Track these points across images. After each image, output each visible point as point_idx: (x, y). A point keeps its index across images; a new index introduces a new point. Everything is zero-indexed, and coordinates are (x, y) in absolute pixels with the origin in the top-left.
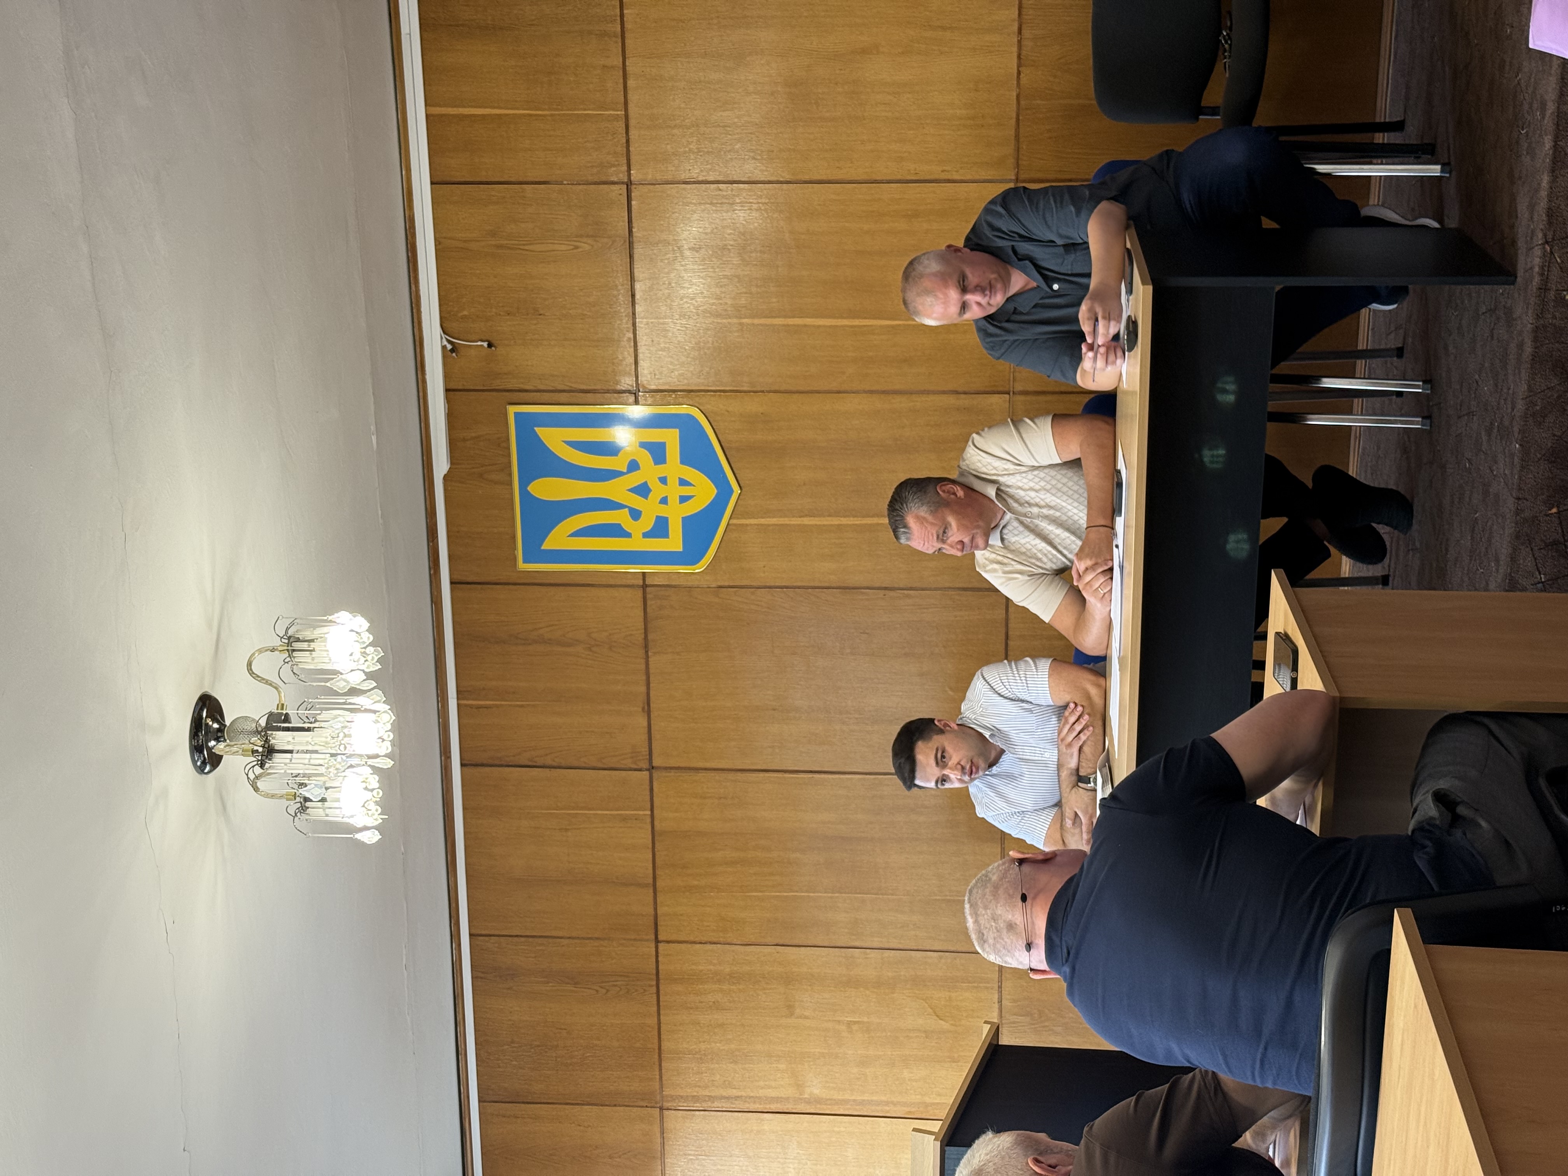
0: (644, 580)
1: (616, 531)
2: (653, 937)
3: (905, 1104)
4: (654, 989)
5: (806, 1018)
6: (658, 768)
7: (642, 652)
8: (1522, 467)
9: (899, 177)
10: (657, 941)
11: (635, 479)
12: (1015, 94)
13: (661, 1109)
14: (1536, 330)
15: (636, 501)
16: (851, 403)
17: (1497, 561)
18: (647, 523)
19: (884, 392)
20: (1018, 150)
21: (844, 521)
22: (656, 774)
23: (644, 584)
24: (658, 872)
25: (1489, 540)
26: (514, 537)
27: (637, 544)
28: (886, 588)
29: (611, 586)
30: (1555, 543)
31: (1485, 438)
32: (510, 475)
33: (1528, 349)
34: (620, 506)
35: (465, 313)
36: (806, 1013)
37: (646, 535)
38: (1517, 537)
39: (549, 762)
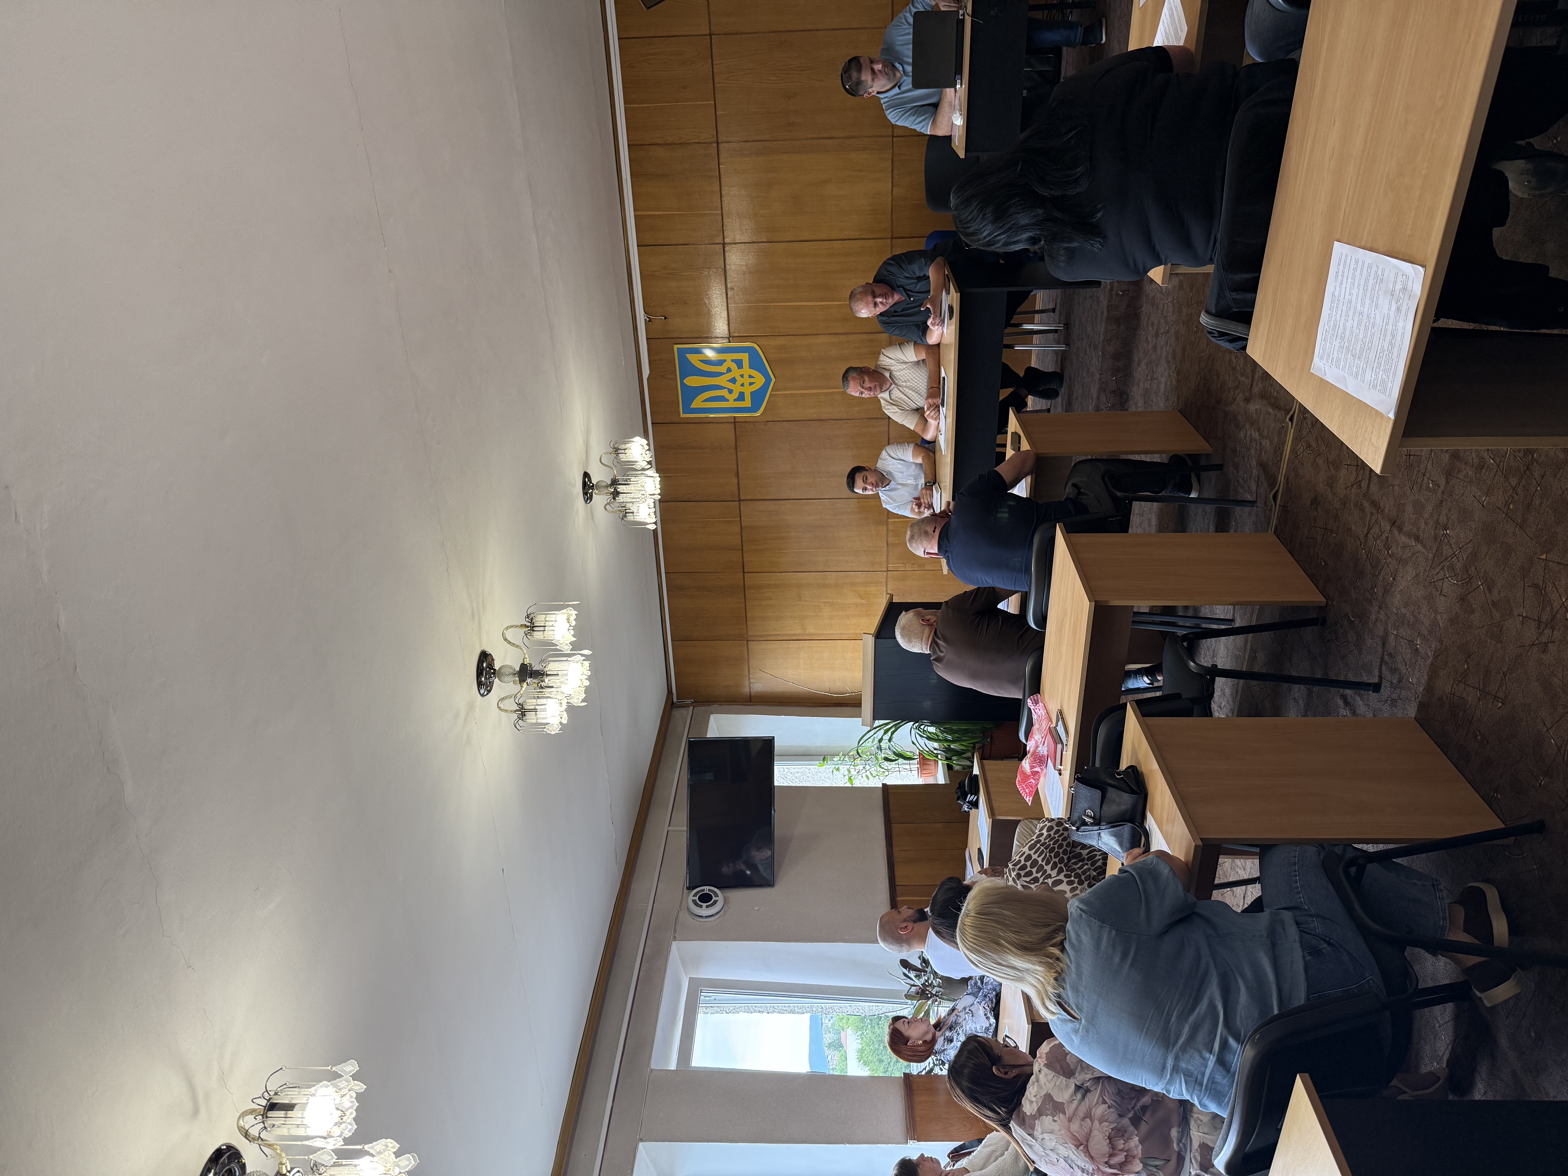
0: (735, 420)
1: (722, 399)
2: (742, 571)
3: (848, 634)
4: (743, 592)
5: (807, 601)
6: (742, 500)
7: (734, 451)
8: (1102, 361)
9: (841, 238)
10: (744, 572)
11: (729, 376)
12: (890, 199)
13: (747, 641)
14: (1108, 306)
15: (730, 386)
16: (821, 340)
17: (1092, 398)
18: (735, 395)
19: (835, 334)
20: (892, 224)
21: (819, 391)
22: (742, 502)
23: (735, 422)
24: (744, 544)
25: (1089, 391)
26: (678, 402)
27: (731, 404)
28: (838, 420)
29: (721, 423)
30: (1114, 391)
31: (1088, 350)
32: (676, 375)
33: (1105, 314)
34: (724, 388)
35: (654, 304)
36: (807, 599)
37: (735, 400)
38: (1100, 389)
39: (696, 499)
